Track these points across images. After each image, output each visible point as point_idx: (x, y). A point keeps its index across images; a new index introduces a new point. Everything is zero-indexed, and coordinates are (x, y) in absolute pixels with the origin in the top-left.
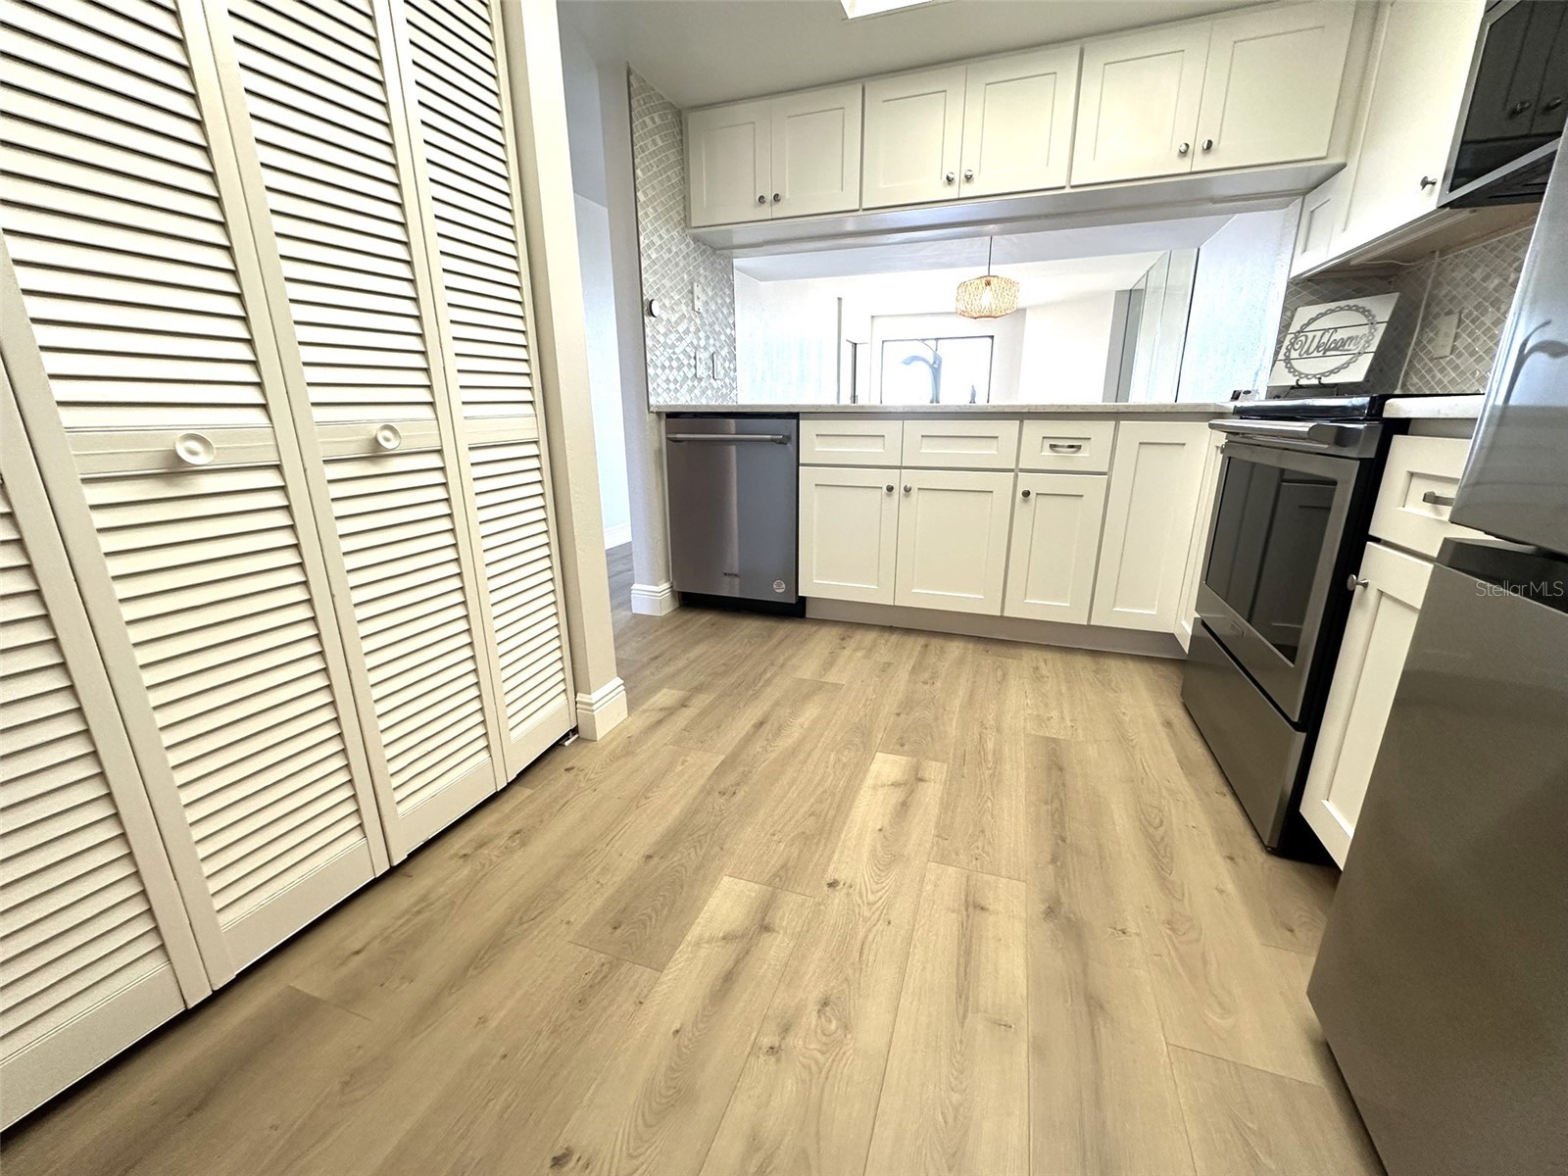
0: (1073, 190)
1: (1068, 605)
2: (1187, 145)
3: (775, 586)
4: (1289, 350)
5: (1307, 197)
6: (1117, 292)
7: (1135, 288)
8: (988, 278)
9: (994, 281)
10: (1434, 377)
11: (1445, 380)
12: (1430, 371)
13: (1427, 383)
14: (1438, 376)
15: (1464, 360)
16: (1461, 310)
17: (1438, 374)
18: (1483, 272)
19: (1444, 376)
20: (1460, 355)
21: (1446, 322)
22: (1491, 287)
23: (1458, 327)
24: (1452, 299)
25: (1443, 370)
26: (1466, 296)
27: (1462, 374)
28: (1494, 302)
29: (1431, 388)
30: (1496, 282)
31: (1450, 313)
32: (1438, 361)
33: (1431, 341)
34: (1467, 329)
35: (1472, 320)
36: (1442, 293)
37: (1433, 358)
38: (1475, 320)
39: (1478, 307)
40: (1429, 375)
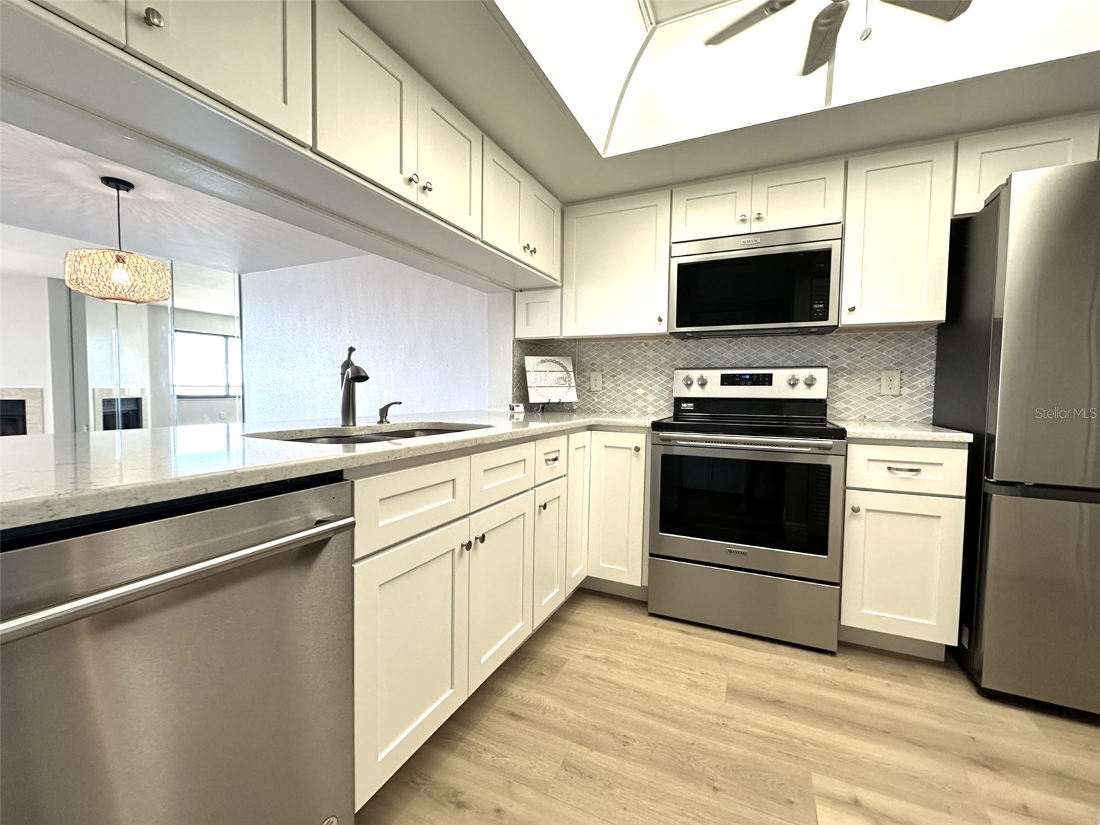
0: (482, 244)
10: (593, 400)
11: (603, 402)
12: (589, 397)
13: (589, 403)
14: (596, 400)
15: (613, 394)
16: (602, 371)
17: (596, 399)
18: (610, 355)
19: (602, 400)
20: (609, 391)
21: (593, 375)
22: (619, 363)
23: (603, 378)
24: (593, 364)
25: (599, 397)
26: (602, 365)
27: (615, 400)
28: (624, 370)
29: (594, 406)
30: (621, 361)
31: (594, 371)
32: (594, 393)
33: (584, 382)
34: (609, 379)
35: (611, 376)
36: (584, 360)
37: (589, 391)
38: (613, 376)
39: (613, 370)
40: (589, 398)
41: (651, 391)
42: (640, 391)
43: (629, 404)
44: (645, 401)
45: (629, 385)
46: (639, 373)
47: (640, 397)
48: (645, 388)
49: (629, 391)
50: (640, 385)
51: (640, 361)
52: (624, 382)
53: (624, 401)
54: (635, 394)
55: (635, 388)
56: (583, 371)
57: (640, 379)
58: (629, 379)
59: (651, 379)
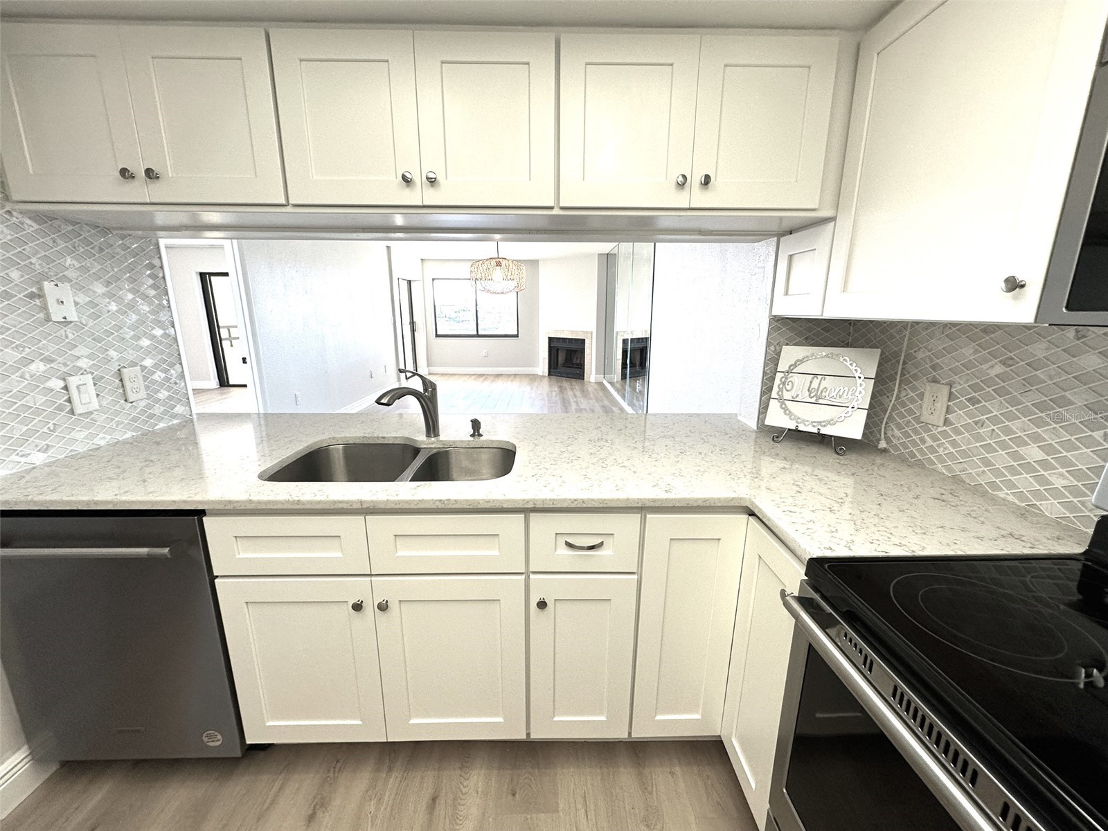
0: (562, 213)
1: (603, 718)
2: (684, 176)
3: (205, 739)
4: (780, 390)
5: (782, 239)
6: (599, 254)
7: (611, 252)
8: (497, 260)
9: (503, 262)
10: (923, 441)
11: (941, 450)
12: (916, 432)
13: (914, 443)
14: (929, 442)
15: (963, 439)
16: (951, 385)
17: (928, 439)
18: (976, 352)
19: (938, 446)
20: (958, 432)
21: (928, 389)
22: (993, 373)
23: (949, 400)
24: (934, 367)
25: (935, 438)
26: (955, 371)
27: (964, 454)
28: (1000, 392)
29: (921, 452)
30: (999, 369)
31: (935, 381)
32: (926, 427)
33: (912, 401)
34: (963, 407)
35: (969, 400)
36: (920, 355)
37: (917, 420)
38: (973, 401)
39: (975, 388)
40: (916, 435)
41: (1065, 462)
42: (1033, 453)
43: (997, 473)
44: (1042, 480)
45: (1008, 431)
46: (1041, 407)
47: (1028, 468)
48: (1048, 449)
49: (1004, 446)
50: (1036, 438)
51: (1051, 378)
52: (994, 421)
53: (987, 462)
54: (1015, 456)
55: (1020, 442)
56: (915, 377)
57: (1039, 423)
58: (1011, 417)
59: (1071, 429)
